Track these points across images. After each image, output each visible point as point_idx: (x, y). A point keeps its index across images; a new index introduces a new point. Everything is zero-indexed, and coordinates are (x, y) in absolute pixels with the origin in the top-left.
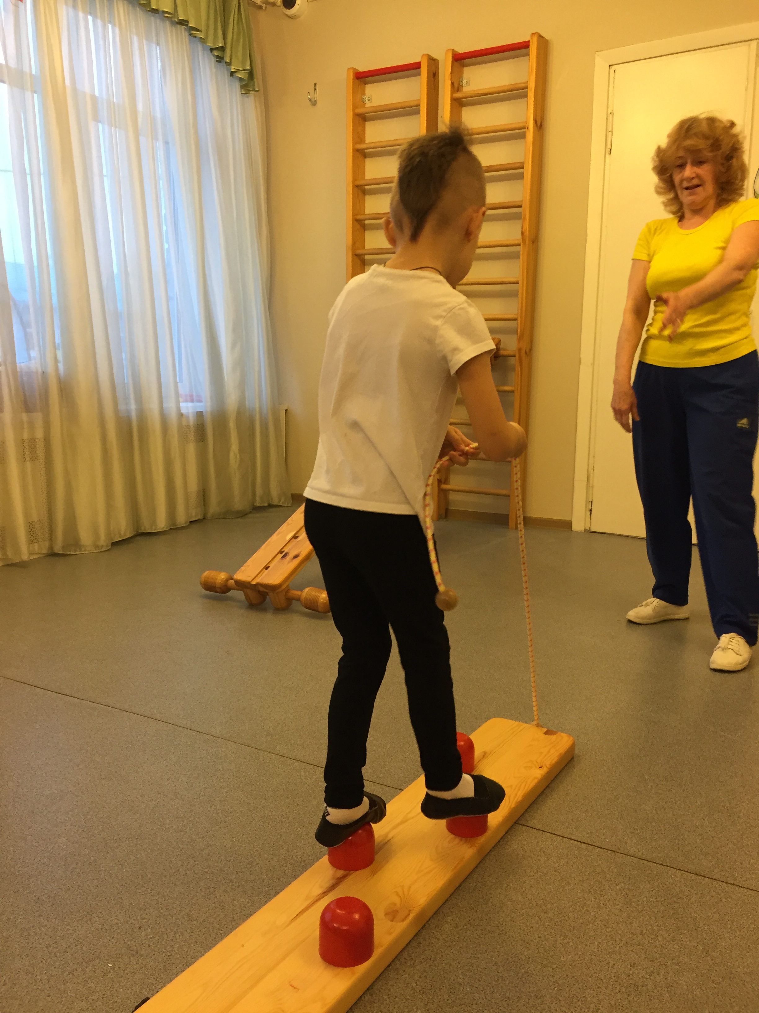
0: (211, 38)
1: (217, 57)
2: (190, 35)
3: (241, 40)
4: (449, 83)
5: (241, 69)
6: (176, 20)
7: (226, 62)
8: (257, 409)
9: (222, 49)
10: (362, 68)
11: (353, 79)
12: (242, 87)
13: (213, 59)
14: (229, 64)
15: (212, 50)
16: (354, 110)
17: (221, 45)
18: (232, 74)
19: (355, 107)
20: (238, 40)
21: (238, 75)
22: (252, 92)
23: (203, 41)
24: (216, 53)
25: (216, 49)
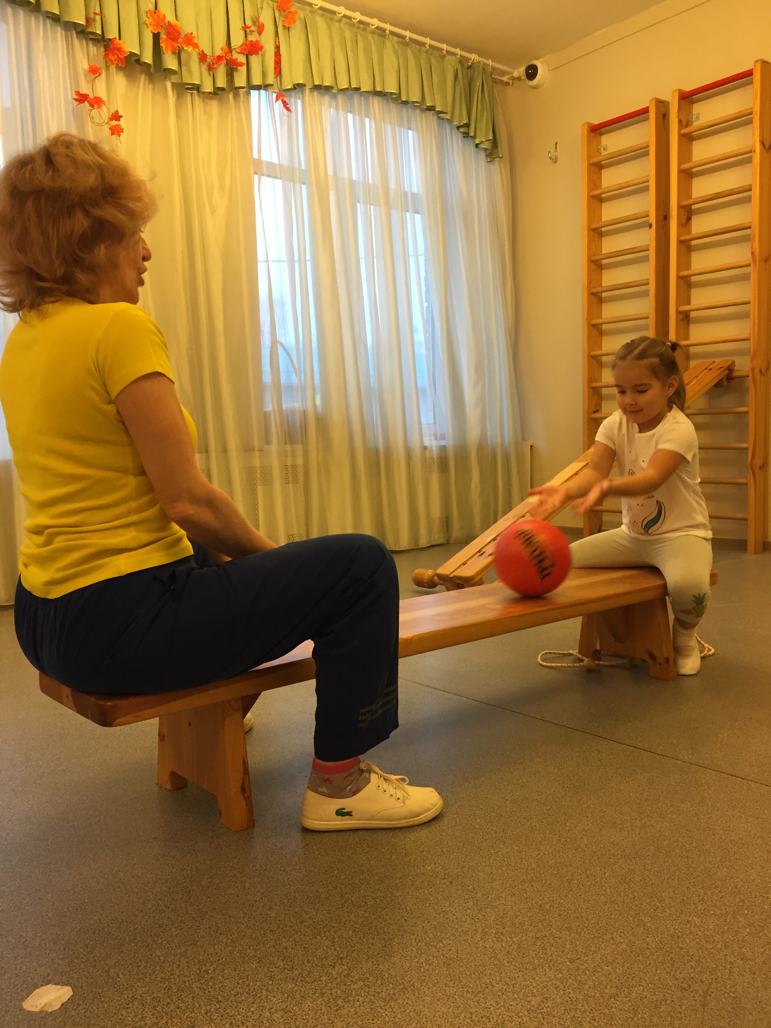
0: (456, 118)
1: (464, 133)
2: (439, 117)
3: (485, 114)
4: (677, 120)
5: (485, 140)
6: (425, 107)
7: (471, 137)
8: (499, 445)
9: (467, 125)
10: (596, 121)
11: (588, 133)
12: (487, 156)
13: (460, 136)
14: (474, 137)
15: (458, 128)
16: (588, 160)
17: (466, 122)
18: (477, 146)
19: (589, 157)
20: (482, 116)
21: (483, 146)
22: (497, 159)
23: (450, 121)
24: (462, 130)
25: (462, 126)
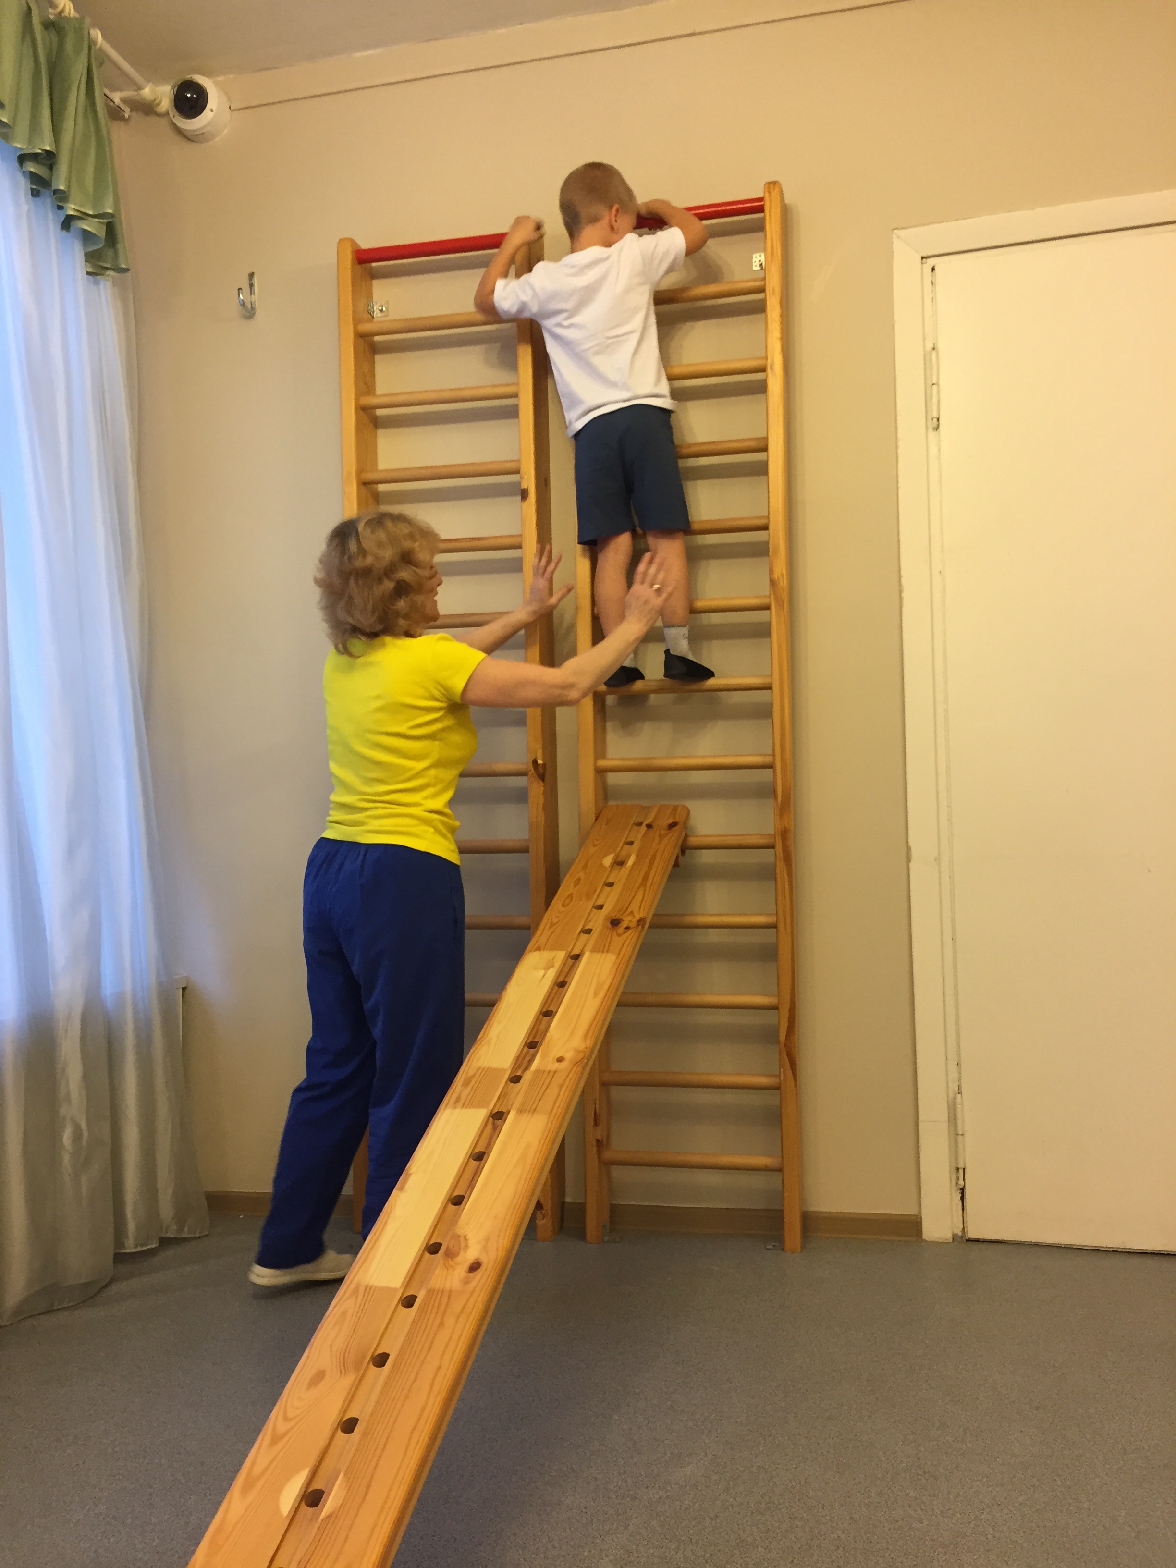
0: (22, 128)
1: (34, 178)
5: (91, 213)
7: (55, 192)
9: (49, 159)
10: (368, 241)
11: (351, 262)
12: (91, 257)
13: (24, 184)
15: (22, 159)
16: (354, 324)
17: (48, 148)
18: (68, 221)
19: (355, 319)
20: (85, 152)
21: (85, 226)
22: (110, 272)
24: (31, 167)
25: (34, 157)
